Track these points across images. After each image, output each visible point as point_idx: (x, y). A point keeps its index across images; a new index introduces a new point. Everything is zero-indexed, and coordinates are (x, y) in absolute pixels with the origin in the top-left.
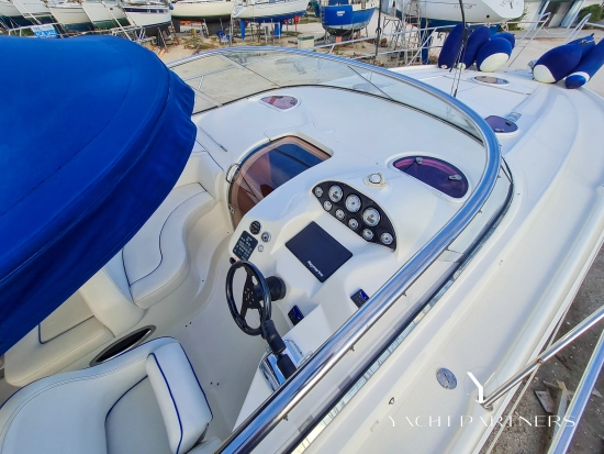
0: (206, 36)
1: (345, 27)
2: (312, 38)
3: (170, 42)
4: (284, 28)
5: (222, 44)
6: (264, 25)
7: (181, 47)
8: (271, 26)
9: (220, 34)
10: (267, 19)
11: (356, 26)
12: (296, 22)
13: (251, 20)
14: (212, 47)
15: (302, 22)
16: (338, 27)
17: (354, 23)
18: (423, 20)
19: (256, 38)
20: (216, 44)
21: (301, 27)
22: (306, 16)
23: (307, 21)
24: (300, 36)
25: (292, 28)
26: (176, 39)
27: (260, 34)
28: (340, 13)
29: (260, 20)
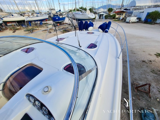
0: (18, 26)
1: (59, 21)
2: (51, 24)
3: (3, 29)
4: (43, 22)
5: (23, 28)
6: (36, 22)
7: (8, 30)
8: (39, 22)
9: (22, 25)
10: (37, 21)
11: (62, 21)
12: (46, 21)
13: (32, 21)
14: (20, 29)
15: (48, 21)
16: (57, 21)
17: (61, 20)
18: (77, 19)
19: (35, 25)
20: (21, 28)
21: (47, 22)
22: (49, 19)
23: (49, 20)
24: (48, 24)
25: (45, 22)
26: (6, 28)
27: (36, 24)
28: (57, 18)
29: (35, 21)
